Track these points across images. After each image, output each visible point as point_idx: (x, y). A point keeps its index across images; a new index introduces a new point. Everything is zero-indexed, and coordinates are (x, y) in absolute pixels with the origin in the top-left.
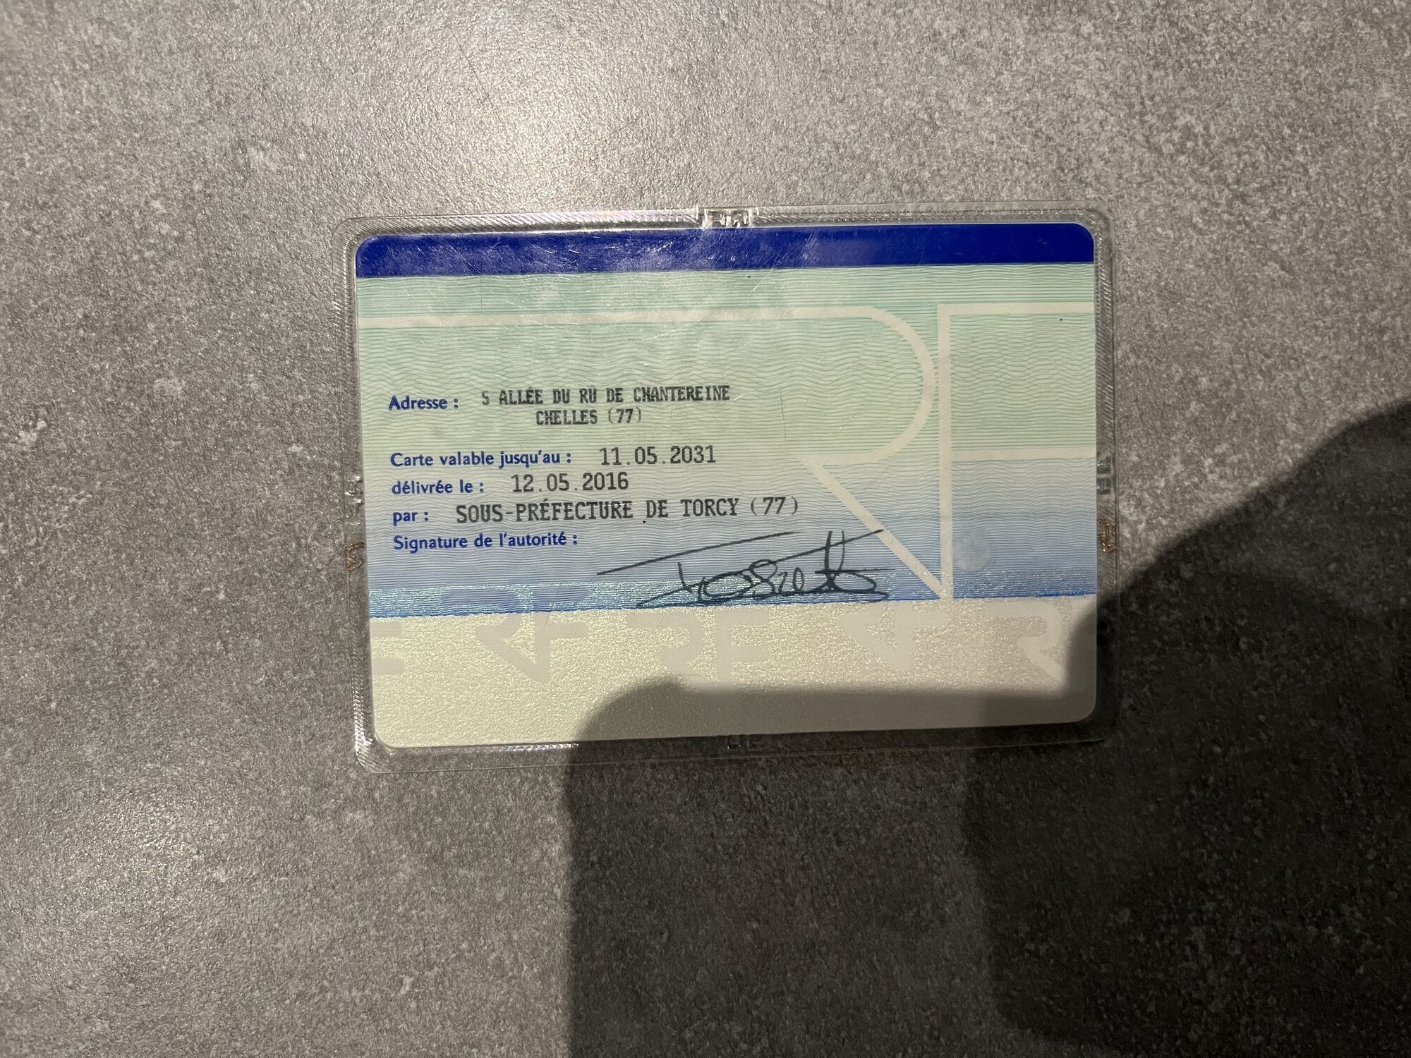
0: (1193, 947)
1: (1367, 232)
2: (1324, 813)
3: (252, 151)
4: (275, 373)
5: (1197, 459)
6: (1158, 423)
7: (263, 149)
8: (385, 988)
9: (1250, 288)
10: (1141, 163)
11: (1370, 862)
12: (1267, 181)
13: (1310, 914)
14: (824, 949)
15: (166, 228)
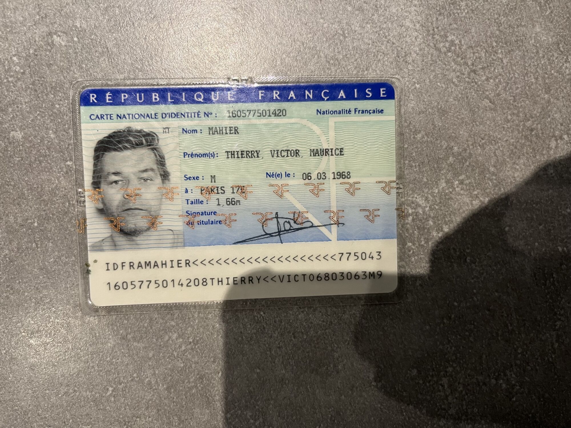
0: (443, 386)
1: (527, 88)
2: (500, 332)
3: (55, 37)
4: (61, 131)
5: (451, 181)
6: (436, 166)
7: (59, 36)
8: (101, 392)
9: (477, 110)
10: (432, 55)
11: (519, 354)
12: (485, 65)
13: (493, 374)
14: (287, 382)
15: (18, 68)
